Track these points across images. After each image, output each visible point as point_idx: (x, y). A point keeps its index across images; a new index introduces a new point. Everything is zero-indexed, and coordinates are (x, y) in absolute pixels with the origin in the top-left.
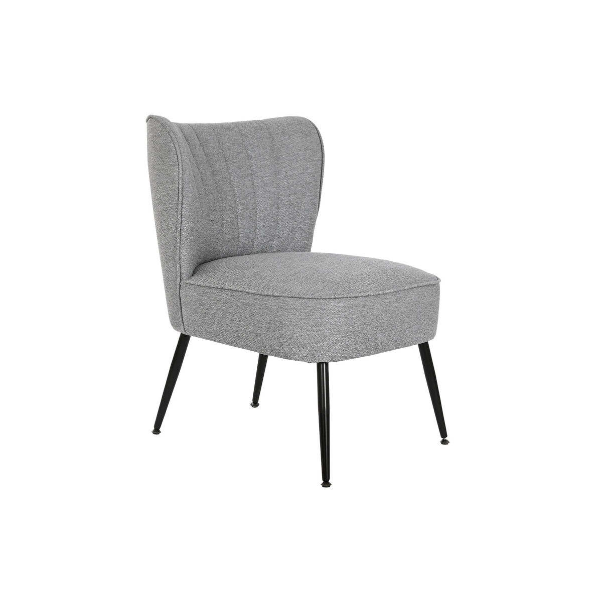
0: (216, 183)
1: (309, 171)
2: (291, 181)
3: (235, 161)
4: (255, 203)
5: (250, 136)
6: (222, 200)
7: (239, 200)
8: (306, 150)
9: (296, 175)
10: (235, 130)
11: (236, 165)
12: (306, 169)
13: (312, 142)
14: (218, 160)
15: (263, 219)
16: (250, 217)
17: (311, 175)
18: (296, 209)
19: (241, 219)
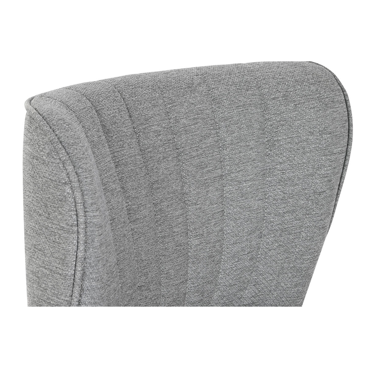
0: (155, 205)
1: (323, 172)
2: (289, 189)
3: (194, 154)
4: (221, 230)
5: (226, 103)
6: (164, 237)
7: (195, 229)
8: (321, 133)
9: (299, 179)
10: (201, 89)
11: (196, 161)
12: (319, 168)
13: (334, 119)
14: (164, 158)
15: (233, 257)
16: (210, 257)
17: (326, 179)
18: (291, 237)
19: (193, 263)
